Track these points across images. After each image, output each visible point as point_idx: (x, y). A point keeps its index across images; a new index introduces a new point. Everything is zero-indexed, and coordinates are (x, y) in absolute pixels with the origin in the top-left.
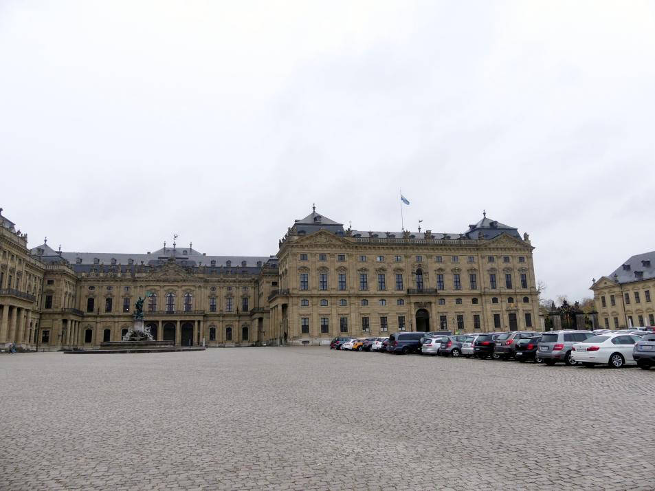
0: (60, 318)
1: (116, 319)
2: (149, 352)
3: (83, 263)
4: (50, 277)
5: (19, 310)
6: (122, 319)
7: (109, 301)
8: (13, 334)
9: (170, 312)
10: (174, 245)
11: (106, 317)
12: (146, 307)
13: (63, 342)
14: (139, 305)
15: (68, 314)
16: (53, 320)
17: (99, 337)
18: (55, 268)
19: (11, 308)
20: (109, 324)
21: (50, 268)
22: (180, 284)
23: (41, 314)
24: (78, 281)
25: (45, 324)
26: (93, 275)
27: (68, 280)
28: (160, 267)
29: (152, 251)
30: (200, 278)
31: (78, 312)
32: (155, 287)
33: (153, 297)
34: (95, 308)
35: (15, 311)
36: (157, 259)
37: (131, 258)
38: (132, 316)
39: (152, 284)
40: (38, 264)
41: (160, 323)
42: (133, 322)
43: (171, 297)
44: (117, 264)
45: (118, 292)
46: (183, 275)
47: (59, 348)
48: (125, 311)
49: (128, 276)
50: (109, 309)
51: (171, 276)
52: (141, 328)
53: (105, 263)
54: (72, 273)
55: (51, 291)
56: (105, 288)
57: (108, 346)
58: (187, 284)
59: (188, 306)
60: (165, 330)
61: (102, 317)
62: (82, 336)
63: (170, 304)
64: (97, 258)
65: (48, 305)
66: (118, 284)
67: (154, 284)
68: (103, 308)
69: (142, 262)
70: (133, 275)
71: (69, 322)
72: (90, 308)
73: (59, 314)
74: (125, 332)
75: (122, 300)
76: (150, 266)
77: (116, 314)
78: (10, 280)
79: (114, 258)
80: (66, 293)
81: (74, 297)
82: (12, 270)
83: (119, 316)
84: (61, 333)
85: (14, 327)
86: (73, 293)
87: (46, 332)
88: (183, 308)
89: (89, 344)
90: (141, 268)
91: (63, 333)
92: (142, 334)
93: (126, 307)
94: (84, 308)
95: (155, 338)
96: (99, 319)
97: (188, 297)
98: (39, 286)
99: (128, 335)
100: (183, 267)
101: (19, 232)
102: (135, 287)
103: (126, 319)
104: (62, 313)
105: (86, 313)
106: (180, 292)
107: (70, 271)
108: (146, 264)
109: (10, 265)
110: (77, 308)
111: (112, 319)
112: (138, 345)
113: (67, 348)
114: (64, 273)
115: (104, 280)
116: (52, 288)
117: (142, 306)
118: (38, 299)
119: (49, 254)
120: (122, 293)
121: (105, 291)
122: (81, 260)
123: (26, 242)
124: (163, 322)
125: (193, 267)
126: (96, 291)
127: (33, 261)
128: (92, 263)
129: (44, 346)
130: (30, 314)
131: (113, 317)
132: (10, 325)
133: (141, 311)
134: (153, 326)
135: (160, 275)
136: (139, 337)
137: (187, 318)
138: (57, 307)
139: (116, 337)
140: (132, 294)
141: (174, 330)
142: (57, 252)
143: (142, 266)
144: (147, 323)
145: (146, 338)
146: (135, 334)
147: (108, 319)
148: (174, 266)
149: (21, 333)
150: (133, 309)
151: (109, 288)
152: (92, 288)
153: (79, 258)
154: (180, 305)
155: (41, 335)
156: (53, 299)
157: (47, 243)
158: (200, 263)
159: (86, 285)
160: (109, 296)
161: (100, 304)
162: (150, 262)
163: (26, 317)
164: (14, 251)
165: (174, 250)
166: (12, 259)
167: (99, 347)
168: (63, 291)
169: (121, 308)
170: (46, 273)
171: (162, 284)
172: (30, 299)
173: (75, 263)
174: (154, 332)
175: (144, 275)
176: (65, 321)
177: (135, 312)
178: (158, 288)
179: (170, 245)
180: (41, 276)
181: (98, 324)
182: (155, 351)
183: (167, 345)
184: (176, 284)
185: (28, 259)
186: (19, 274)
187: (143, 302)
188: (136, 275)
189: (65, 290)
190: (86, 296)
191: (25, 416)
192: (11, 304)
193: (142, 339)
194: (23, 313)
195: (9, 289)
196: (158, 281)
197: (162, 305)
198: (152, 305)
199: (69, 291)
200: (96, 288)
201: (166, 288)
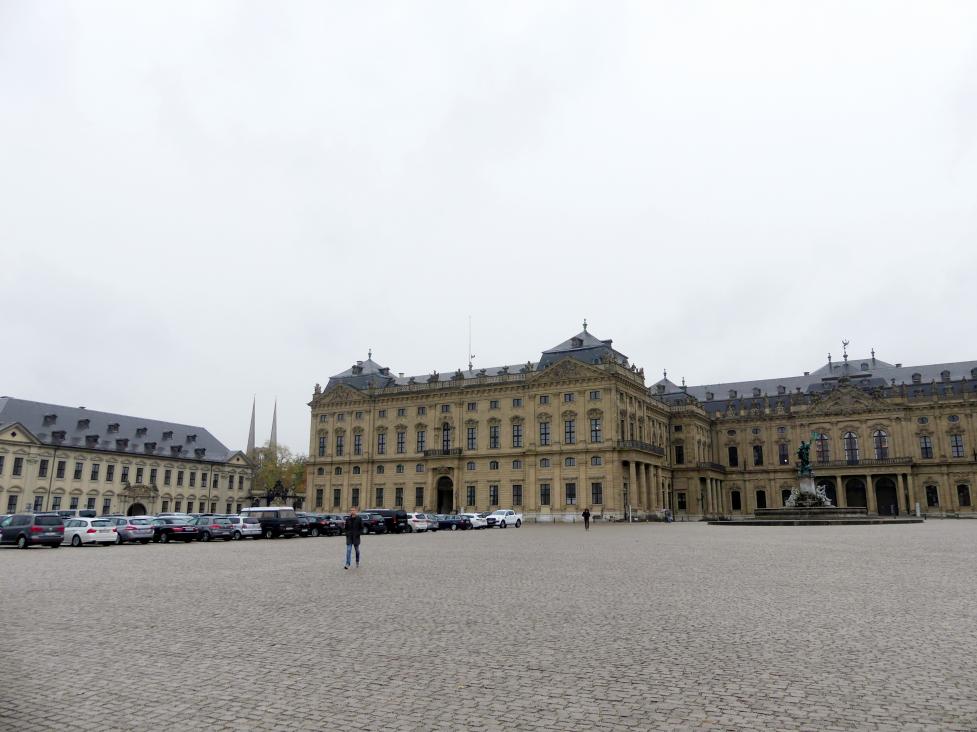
0: (696, 476)
1: (772, 476)
2: (828, 524)
3: (716, 398)
4: (676, 422)
5: (647, 466)
6: (779, 475)
7: (758, 449)
8: (645, 496)
9: (853, 463)
10: (845, 356)
11: (756, 472)
12: (813, 457)
13: (705, 511)
14: (803, 454)
15: (705, 470)
16: (689, 479)
17: (750, 502)
18: (682, 409)
19: (638, 464)
20: (762, 483)
21: (676, 409)
22: (864, 417)
23: (672, 472)
24: (712, 424)
25: (680, 484)
26: (730, 414)
27: (699, 423)
28: (827, 393)
29: (811, 371)
30: (897, 405)
31: (717, 468)
32: (825, 425)
33: (822, 440)
34: (740, 460)
35: (643, 467)
36: (820, 382)
37: (781, 385)
38: (794, 471)
39: (817, 420)
40: (660, 405)
41: (839, 480)
42: (798, 479)
43: (850, 438)
44: (763, 395)
45: (769, 435)
46: (866, 402)
47: (701, 516)
48: (782, 463)
49: (780, 411)
50: (759, 462)
51: (847, 406)
52: (810, 487)
53: (745, 396)
54: (704, 413)
55: (679, 440)
56: (749, 431)
57: (765, 515)
58: (875, 415)
59: (882, 453)
60: (848, 490)
61: (750, 472)
62: (728, 501)
63: (852, 450)
64: (733, 389)
65: (680, 459)
66: (768, 424)
67: (821, 420)
68: (751, 460)
69: (798, 389)
70: (787, 409)
71: (709, 481)
72: (734, 461)
73: (693, 470)
74: (786, 494)
75: (776, 449)
76: (812, 394)
77: (771, 467)
78: (632, 429)
79: (757, 387)
80: (699, 442)
81: (710, 446)
82: (633, 417)
83: (775, 471)
84: (700, 497)
85: (644, 489)
86: (708, 441)
87: (682, 496)
88: (874, 455)
89: (738, 512)
90: (799, 398)
91: (703, 497)
92: (813, 497)
93: (783, 457)
94: (725, 461)
95: (835, 502)
96: (747, 476)
97: (880, 436)
98: (665, 435)
99: (792, 498)
100: (865, 390)
101: (634, 367)
102: (793, 427)
103: (785, 475)
104: (698, 469)
105: (729, 469)
106: (864, 429)
107: (700, 411)
108: (804, 390)
109: (629, 410)
110: (716, 462)
111: (765, 476)
112: (808, 513)
113: (709, 516)
114: (693, 415)
115: (747, 419)
116: (681, 436)
117: (808, 454)
118: (667, 451)
119: (672, 391)
120: (775, 437)
121: (749, 435)
122: (712, 394)
123: (643, 378)
124: (843, 478)
125: (881, 388)
126: (739, 437)
127: (654, 403)
128: (728, 398)
129: (681, 514)
130: (660, 471)
131: (767, 472)
132: (639, 486)
133: (808, 463)
134: (828, 483)
135: (829, 406)
136: (810, 501)
137: (883, 471)
138: (690, 462)
139: (774, 501)
140: (789, 437)
141: (863, 490)
142: (681, 388)
143: (800, 394)
144: (820, 481)
145: (820, 502)
146: (802, 497)
147: (759, 476)
148: (849, 388)
149: (654, 497)
150: (793, 459)
151: (756, 431)
152: (732, 432)
153: (710, 391)
154: (867, 450)
155: (676, 500)
156: (685, 451)
157: (668, 377)
158: (893, 380)
159: (724, 429)
160: (757, 443)
161: (746, 454)
162: (810, 387)
163: (656, 475)
164: (632, 392)
165: (846, 365)
166: (631, 403)
167: (753, 516)
168: (695, 436)
169: (776, 459)
170: (671, 416)
171: (834, 419)
172: (658, 452)
173: (705, 399)
174: (831, 493)
175: (804, 408)
176: (703, 480)
177: (797, 464)
178: (827, 426)
179: (838, 358)
180: (665, 420)
181: (747, 483)
182: (837, 523)
183: (855, 513)
184: (856, 417)
185: (648, 400)
186: (641, 420)
187: (808, 448)
188: (793, 409)
189: (698, 437)
190: (726, 445)
192: (637, 459)
193: (813, 505)
194: (652, 469)
195: (632, 440)
196: (827, 415)
197: (838, 451)
198: (823, 453)
199: (703, 439)
200: (738, 432)
201: (841, 425)
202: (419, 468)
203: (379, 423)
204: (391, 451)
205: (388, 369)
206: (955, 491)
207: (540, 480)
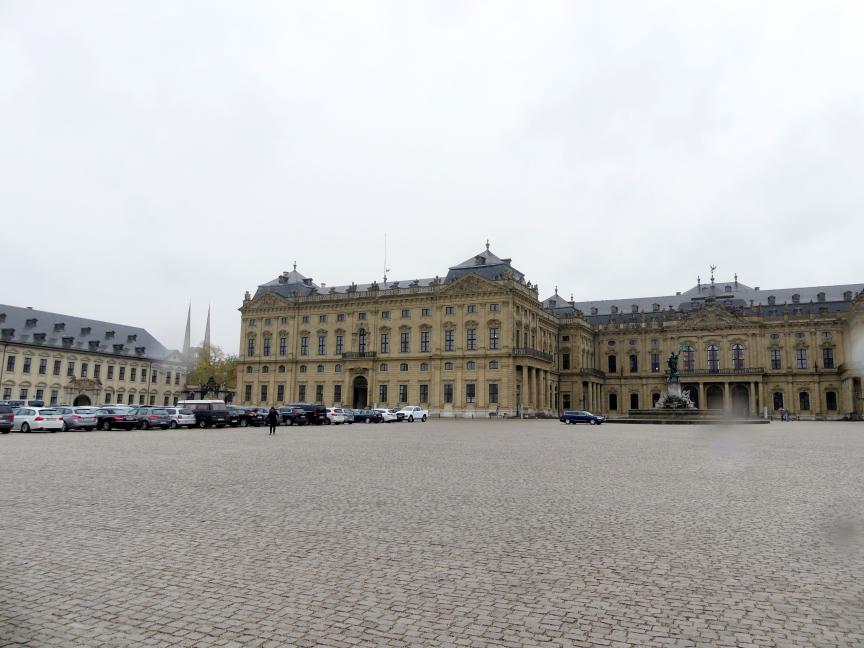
0: (579, 380)
1: (644, 381)
2: (691, 423)
3: (600, 313)
4: (565, 333)
5: (538, 371)
6: (651, 381)
7: (634, 359)
8: (535, 397)
9: (714, 372)
10: (712, 279)
11: (632, 378)
12: (681, 366)
14: (672, 363)
15: (587, 375)
16: (573, 382)
17: (625, 403)
18: (568, 321)
19: (530, 369)
20: (635, 388)
21: (564, 321)
22: (725, 332)
23: (559, 376)
24: (596, 335)
25: (565, 388)
26: (611, 327)
27: (584, 335)
28: (695, 311)
29: (683, 291)
30: (754, 323)
31: (598, 373)
32: (691, 339)
33: (689, 351)
34: (618, 367)
35: (534, 372)
36: (690, 301)
37: (656, 303)
38: (664, 378)
39: (686, 334)
40: (551, 318)
41: (701, 386)
42: (667, 384)
43: (713, 350)
44: (640, 311)
45: (644, 346)
46: (728, 320)
48: (654, 370)
49: (655, 325)
50: (634, 369)
51: (712, 321)
52: (677, 392)
53: (625, 311)
54: (589, 326)
55: (568, 349)
56: (627, 342)
57: (638, 414)
58: (734, 331)
59: (739, 363)
60: (709, 394)
61: (626, 378)
62: (605, 401)
63: (713, 360)
64: (614, 306)
65: (566, 365)
66: (643, 336)
67: (689, 334)
68: (627, 366)
69: (671, 307)
70: (661, 325)
71: (590, 385)
72: (612, 368)
73: (578, 375)
74: (656, 397)
75: (649, 357)
76: (682, 312)
77: (644, 374)
78: (526, 338)
79: (635, 304)
80: (583, 350)
81: (593, 354)
82: (527, 327)
83: (648, 378)
84: (582, 398)
85: (535, 390)
86: (591, 350)
87: (566, 397)
88: (731, 365)
89: (614, 411)
90: (671, 315)
91: (585, 398)
92: (680, 401)
93: (655, 365)
94: (605, 368)
95: (697, 405)
96: (623, 381)
97: (738, 349)
98: (554, 344)
99: (661, 400)
100: (728, 309)
101: (529, 283)
102: (665, 340)
103: (657, 381)
104: (582, 374)
105: (608, 374)
106: (725, 343)
107: (585, 324)
108: (675, 308)
109: (524, 321)
110: (597, 368)
111: (639, 381)
112: (674, 414)
114: (581, 327)
115: (625, 332)
116: (568, 344)
117: (676, 364)
118: (555, 358)
119: (562, 306)
120: (649, 349)
121: (627, 346)
122: (597, 310)
123: (537, 294)
124: (705, 384)
125: (741, 307)
126: (617, 347)
127: (546, 316)
128: (610, 313)
130: (549, 374)
131: (640, 378)
132: (530, 388)
133: (676, 370)
134: (692, 389)
135: (697, 322)
136: (676, 404)
137: (739, 379)
138: (575, 368)
139: (645, 403)
140: (661, 348)
141: (721, 395)
142: (569, 303)
143: (672, 311)
144: (685, 386)
145: (684, 405)
146: (670, 400)
147: (634, 381)
148: (714, 308)
149: (542, 397)
150: (664, 367)
151: (632, 342)
152: (612, 343)
153: (594, 307)
154: (726, 361)
155: (562, 400)
156: (571, 358)
157: (559, 294)
158: (752, 301)
159: (605, 340)
160: (633, 353)
161: (623, 362)
162: (680, 306)
163: (545, 379)
164: (527, 306)
165: (713, 287)
166: (526, 315)
167: (628, 416)
168: (580, 345)
169: (649, 367)
170: (560, 328)
171: (700, 334)
172: (548, 359)
173: (589, 314)
174: (694, 397)
175: (675, 323)
176: (585, 384)
177: (666, 371)
178: (694, 339)
179: (705, 281)
180: (554, 331)
181: (623, 387)
183: (712, 414)
184: (719, 332)
185: (540, 313)
186: (534, 331)
187: (676, 358)
188: (665, 324)
189: (582, 346)
190: (606, 354)
191: (564, 490)
192: (529, 365)
193: (679, 407)
194: (542, 374)
195: (525, 348)
196: (694, 330)
197: (702, 362)
198: (689, 362)
199: (586, 348)
200: (617, 343)
201: (706, 339)
202: (338, 369)
203: (302, 327)
204: (313, 352)
205: (311, 280)
206: (798, 397)
207: (445, 380)
